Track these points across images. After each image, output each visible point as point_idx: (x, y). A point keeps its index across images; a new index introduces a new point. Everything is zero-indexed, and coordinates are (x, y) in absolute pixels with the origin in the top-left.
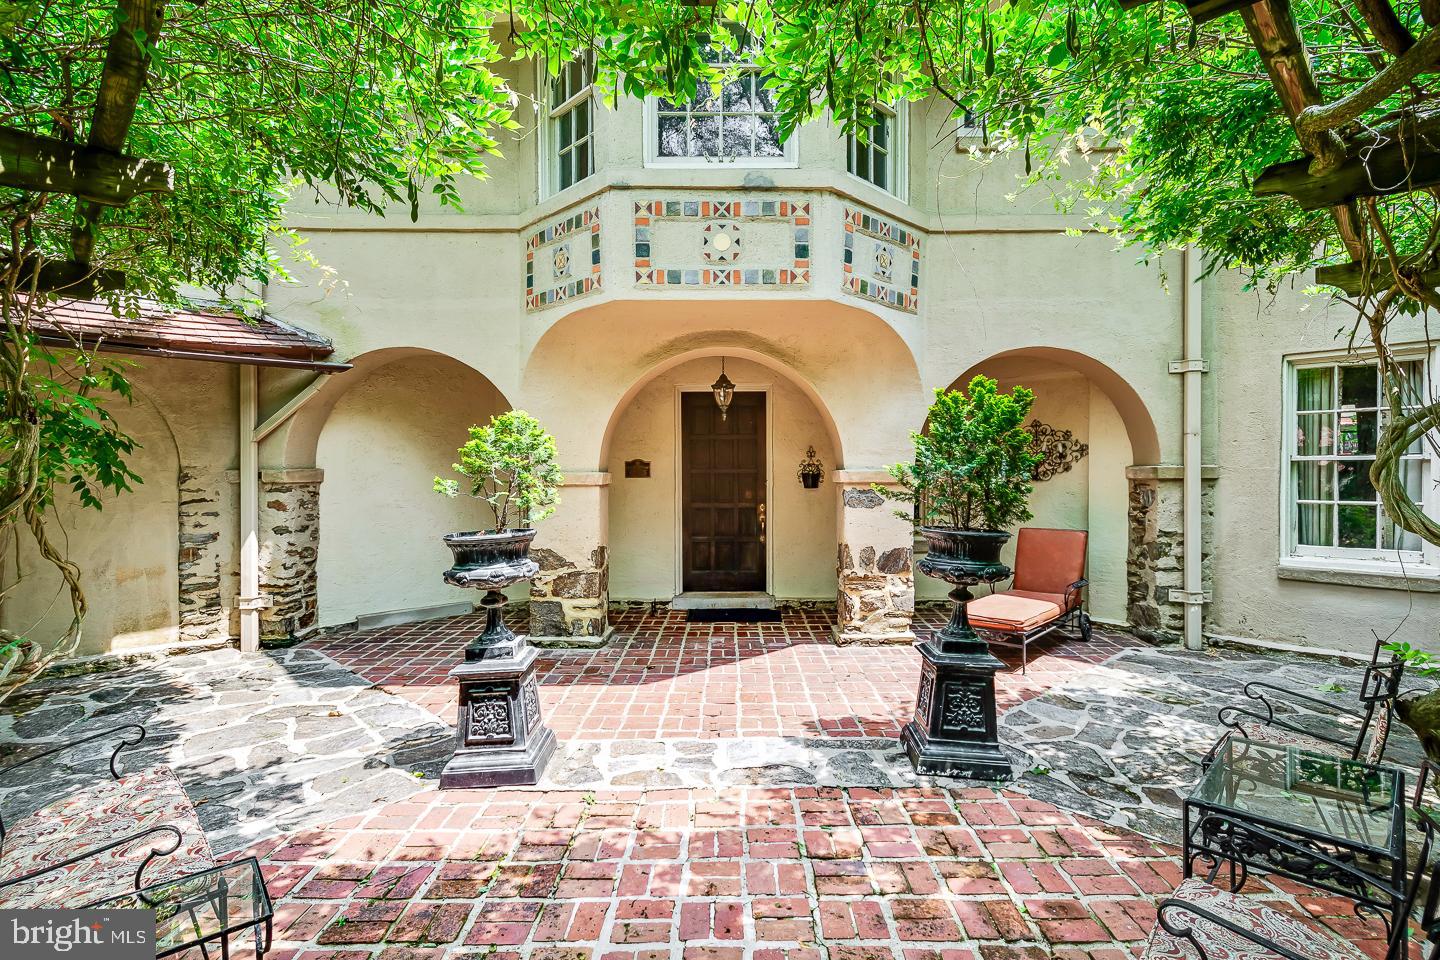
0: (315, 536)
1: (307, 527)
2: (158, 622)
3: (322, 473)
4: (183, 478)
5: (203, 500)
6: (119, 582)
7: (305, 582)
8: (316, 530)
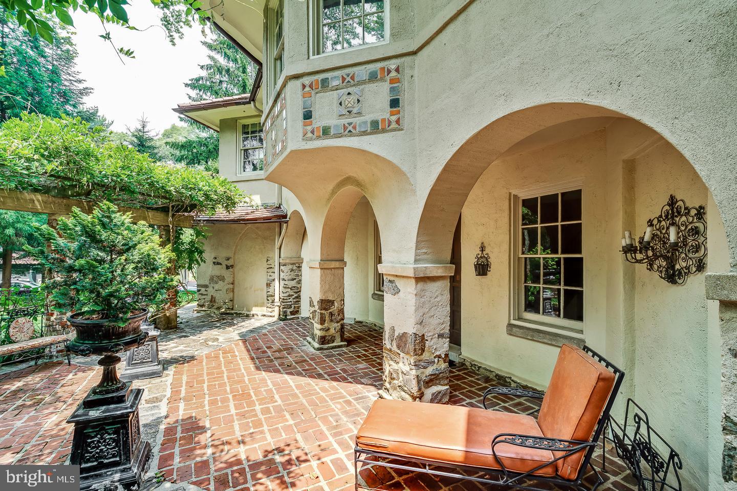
0: (299, 282)
1: (295, 279)
2: (262, 305)
3: (303, 259)
4: (267, 260)
5: (271, 268)
6: (255, 291)
7: (294, 299)
8: (300, 280)
